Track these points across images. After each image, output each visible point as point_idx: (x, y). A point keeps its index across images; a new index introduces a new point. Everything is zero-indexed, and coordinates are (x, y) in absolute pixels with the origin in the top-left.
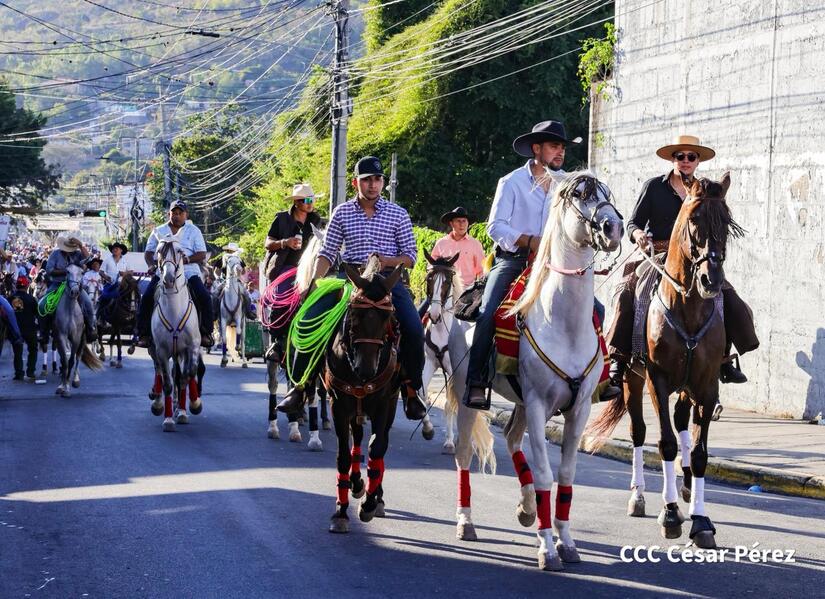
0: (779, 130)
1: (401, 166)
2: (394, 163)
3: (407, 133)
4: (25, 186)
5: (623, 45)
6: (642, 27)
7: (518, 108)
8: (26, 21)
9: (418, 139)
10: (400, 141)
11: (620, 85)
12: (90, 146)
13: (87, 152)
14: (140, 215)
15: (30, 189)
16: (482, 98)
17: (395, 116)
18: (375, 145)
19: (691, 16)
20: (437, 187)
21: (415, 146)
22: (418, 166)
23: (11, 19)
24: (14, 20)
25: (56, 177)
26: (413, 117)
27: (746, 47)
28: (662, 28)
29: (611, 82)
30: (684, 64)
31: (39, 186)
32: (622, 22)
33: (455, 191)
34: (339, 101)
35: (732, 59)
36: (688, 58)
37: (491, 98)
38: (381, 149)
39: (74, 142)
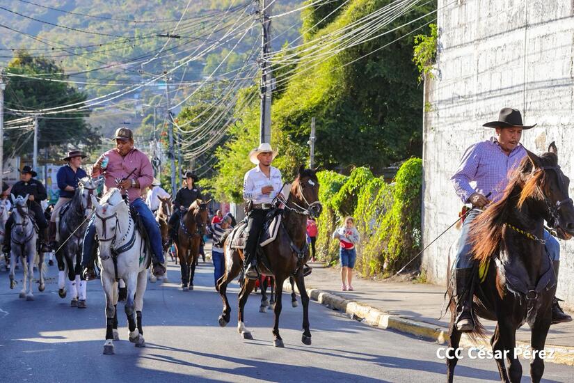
0: (529, 100)
1: (319, 126)
2: (313, 124)
3: (322, 102)
4: (77, 144)
5: (442, 40)
6: (452, 26)
7: (403, 82)
8: (89, 21)
9: (331, 106)
10: (318, 108)
11: (441, 68)
12: (134, 113)
13: (132, 117)
14: (157, 164)
15: (81, 146)
16: (376, 75)
17: (315, 90)
18: (299, 111)
19: (480, 19)
20: (346, 141)
21: (329, 111)
22: (331, 126)
23: (78, 20)
24: (81, 20)
25: (100, 137)
26: (326, 90)
27: (510, 42)
28: (464, 27)
29: (435, 66)
30: (476, 53)
31: (88, 143)
32: (442, 23)
33: (359, 144)
34: (265, 81)
35: (502, 50)
36: (479, 49)
37: (382, 76)
38: (305, 114)
39: (123, 109)
